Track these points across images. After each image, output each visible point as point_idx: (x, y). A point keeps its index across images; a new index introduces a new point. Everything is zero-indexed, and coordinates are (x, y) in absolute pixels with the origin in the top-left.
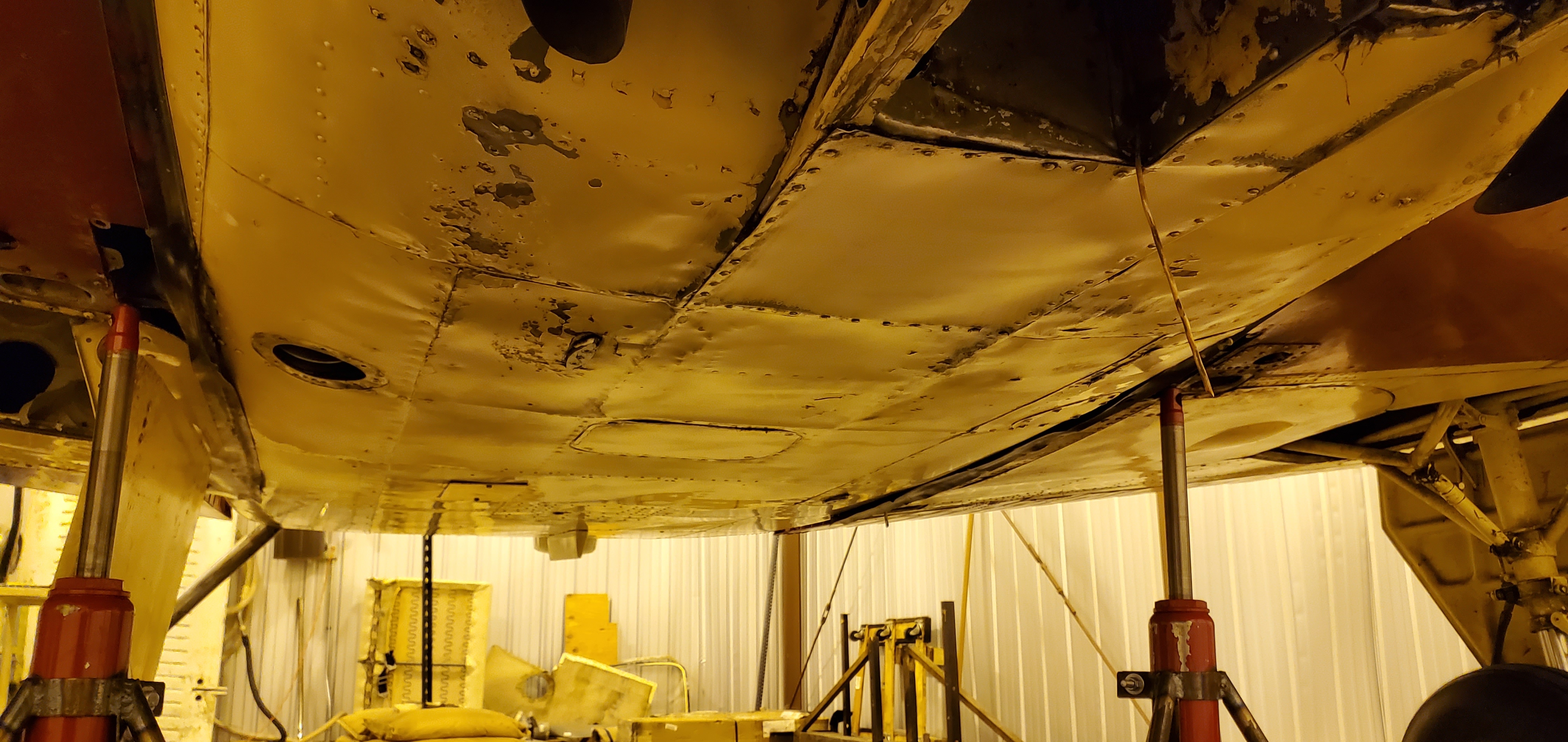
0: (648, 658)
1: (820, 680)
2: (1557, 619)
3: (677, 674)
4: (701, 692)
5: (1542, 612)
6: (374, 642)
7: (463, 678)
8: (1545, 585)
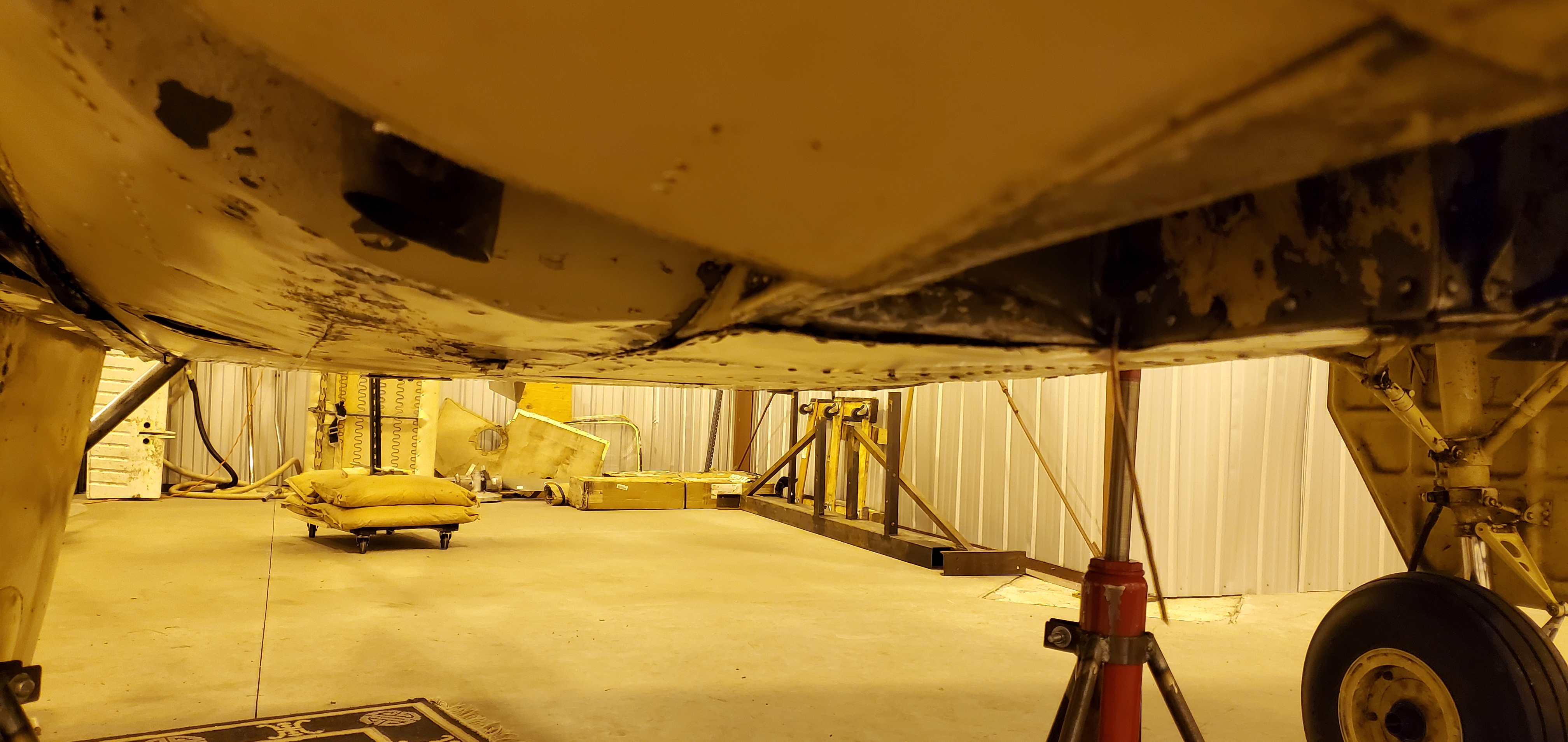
0: (602, 416)
1: (769, 445)
2: (1482, 530)
3: (630, 433)
4: (653, 450)
5: (1468, 520)
6: (324, 392)
7: (415, 430)
8: (1475, 495)
